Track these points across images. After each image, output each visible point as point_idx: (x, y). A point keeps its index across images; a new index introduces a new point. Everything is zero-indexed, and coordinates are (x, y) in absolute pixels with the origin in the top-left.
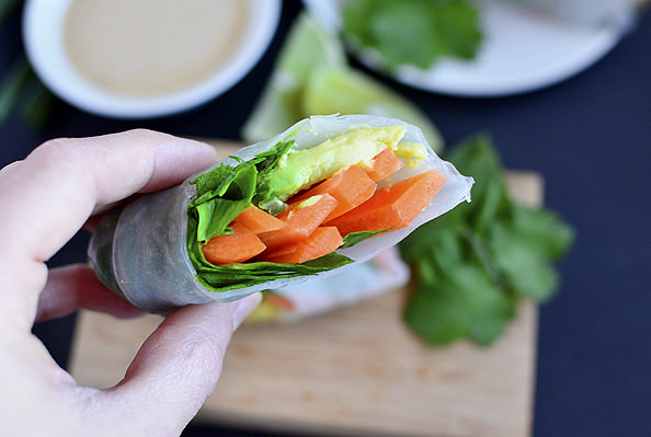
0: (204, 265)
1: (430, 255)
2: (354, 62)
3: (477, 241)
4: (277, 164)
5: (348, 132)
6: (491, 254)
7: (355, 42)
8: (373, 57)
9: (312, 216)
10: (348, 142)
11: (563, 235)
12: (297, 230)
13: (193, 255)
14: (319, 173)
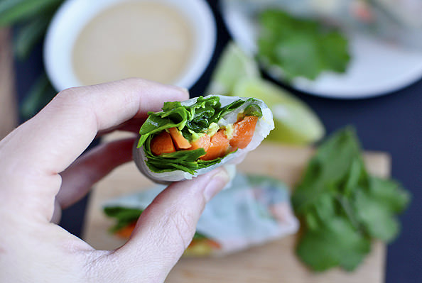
1: (313, 210)
2: (265, 76)
3: (345, 201)
6: (354, 209)
7: (266, 61)
8: (278, 72)
11: (404, 197)
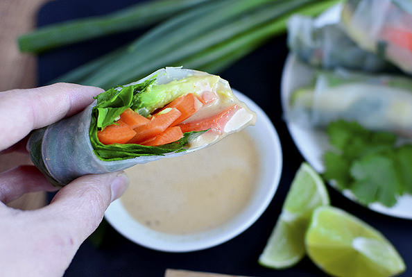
0: (98, 144)
4: (146, 90)
5: (186, 77)
9: (166, 120)
10: (187, 82)
12: (157, 127)
13: (92, 139)
14: (170, 97)
